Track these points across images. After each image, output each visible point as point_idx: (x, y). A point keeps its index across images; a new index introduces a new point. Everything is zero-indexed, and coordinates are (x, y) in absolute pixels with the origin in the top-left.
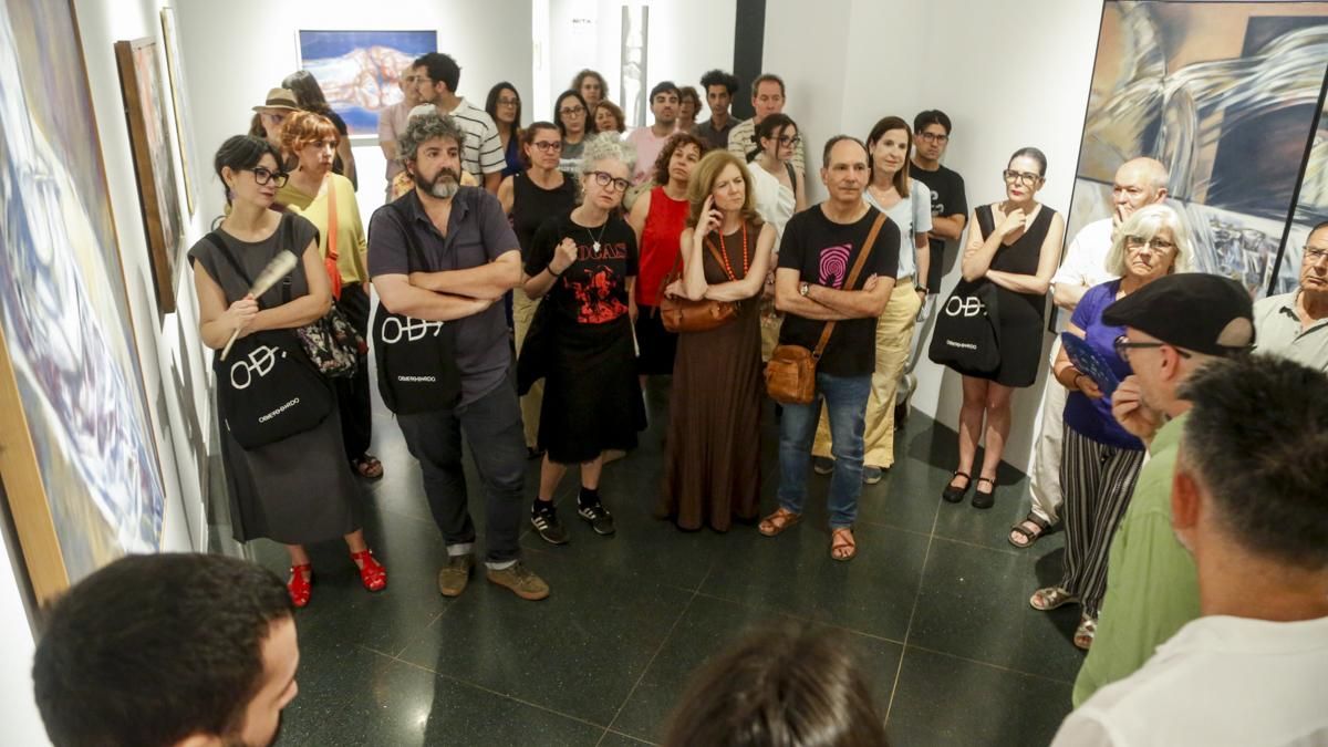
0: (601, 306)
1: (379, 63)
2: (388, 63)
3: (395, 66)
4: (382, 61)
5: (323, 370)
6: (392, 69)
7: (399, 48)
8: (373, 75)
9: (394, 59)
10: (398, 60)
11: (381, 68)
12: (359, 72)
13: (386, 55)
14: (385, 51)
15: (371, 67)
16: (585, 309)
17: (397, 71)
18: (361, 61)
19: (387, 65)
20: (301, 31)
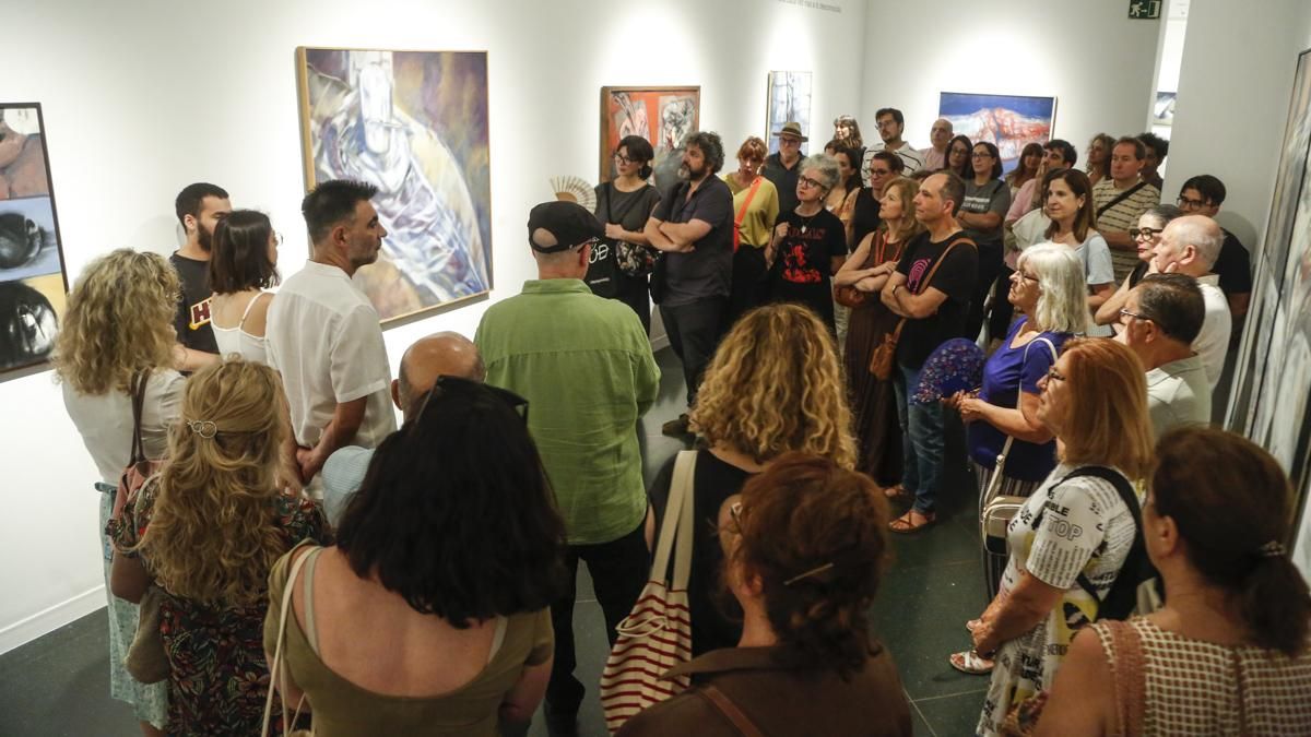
0: (797, 272)
1: (999, 121)
2: (1008, 123)
3: (1012, 125)
4: (1002, 120)
5: (622, 267)
6: (1010, 128)
7: (1021, 111)
8: (993, 131)
9: (1012, 120)
10: (1016, 121)
11: (1000, 126)
12: (982, 126)
13: (1006, 116)
14: (1006, 112)
15: (993, 124)
16: (788, 272)
17: (1013, 129)
18: (985, 120)
19: (1006, 124)
20: (942, 93)
